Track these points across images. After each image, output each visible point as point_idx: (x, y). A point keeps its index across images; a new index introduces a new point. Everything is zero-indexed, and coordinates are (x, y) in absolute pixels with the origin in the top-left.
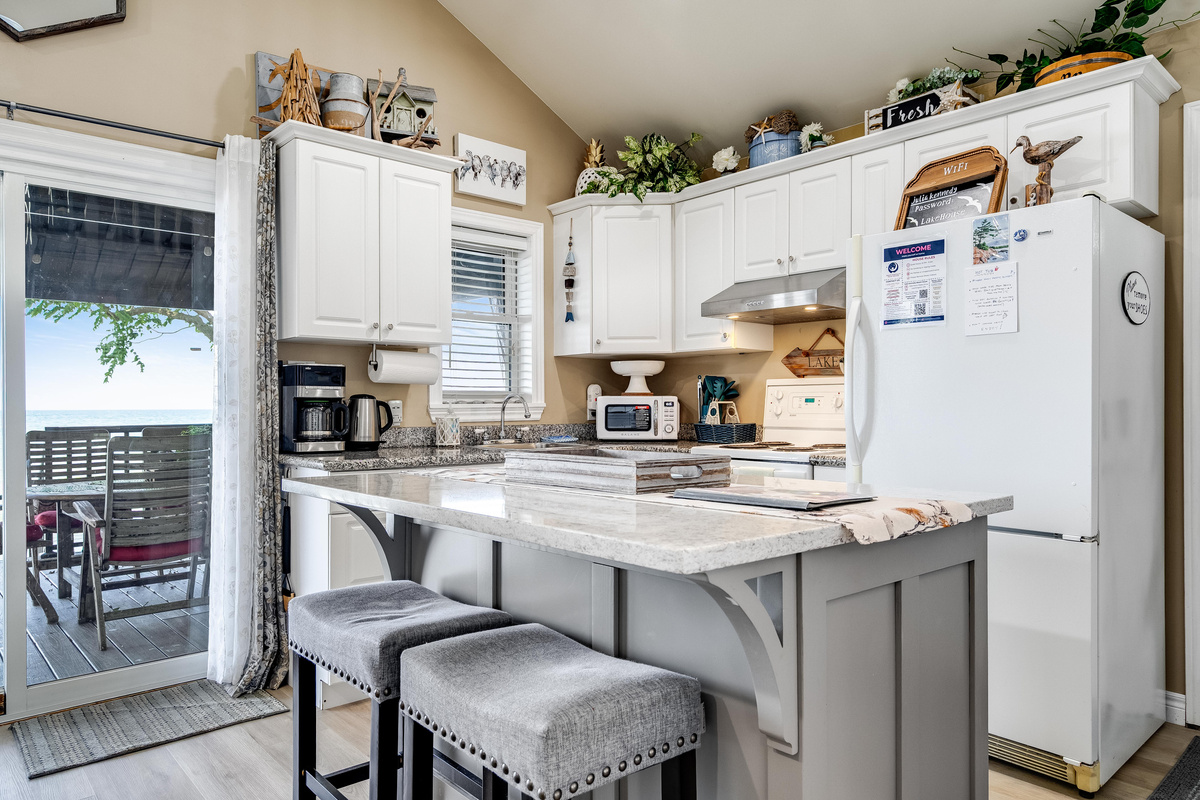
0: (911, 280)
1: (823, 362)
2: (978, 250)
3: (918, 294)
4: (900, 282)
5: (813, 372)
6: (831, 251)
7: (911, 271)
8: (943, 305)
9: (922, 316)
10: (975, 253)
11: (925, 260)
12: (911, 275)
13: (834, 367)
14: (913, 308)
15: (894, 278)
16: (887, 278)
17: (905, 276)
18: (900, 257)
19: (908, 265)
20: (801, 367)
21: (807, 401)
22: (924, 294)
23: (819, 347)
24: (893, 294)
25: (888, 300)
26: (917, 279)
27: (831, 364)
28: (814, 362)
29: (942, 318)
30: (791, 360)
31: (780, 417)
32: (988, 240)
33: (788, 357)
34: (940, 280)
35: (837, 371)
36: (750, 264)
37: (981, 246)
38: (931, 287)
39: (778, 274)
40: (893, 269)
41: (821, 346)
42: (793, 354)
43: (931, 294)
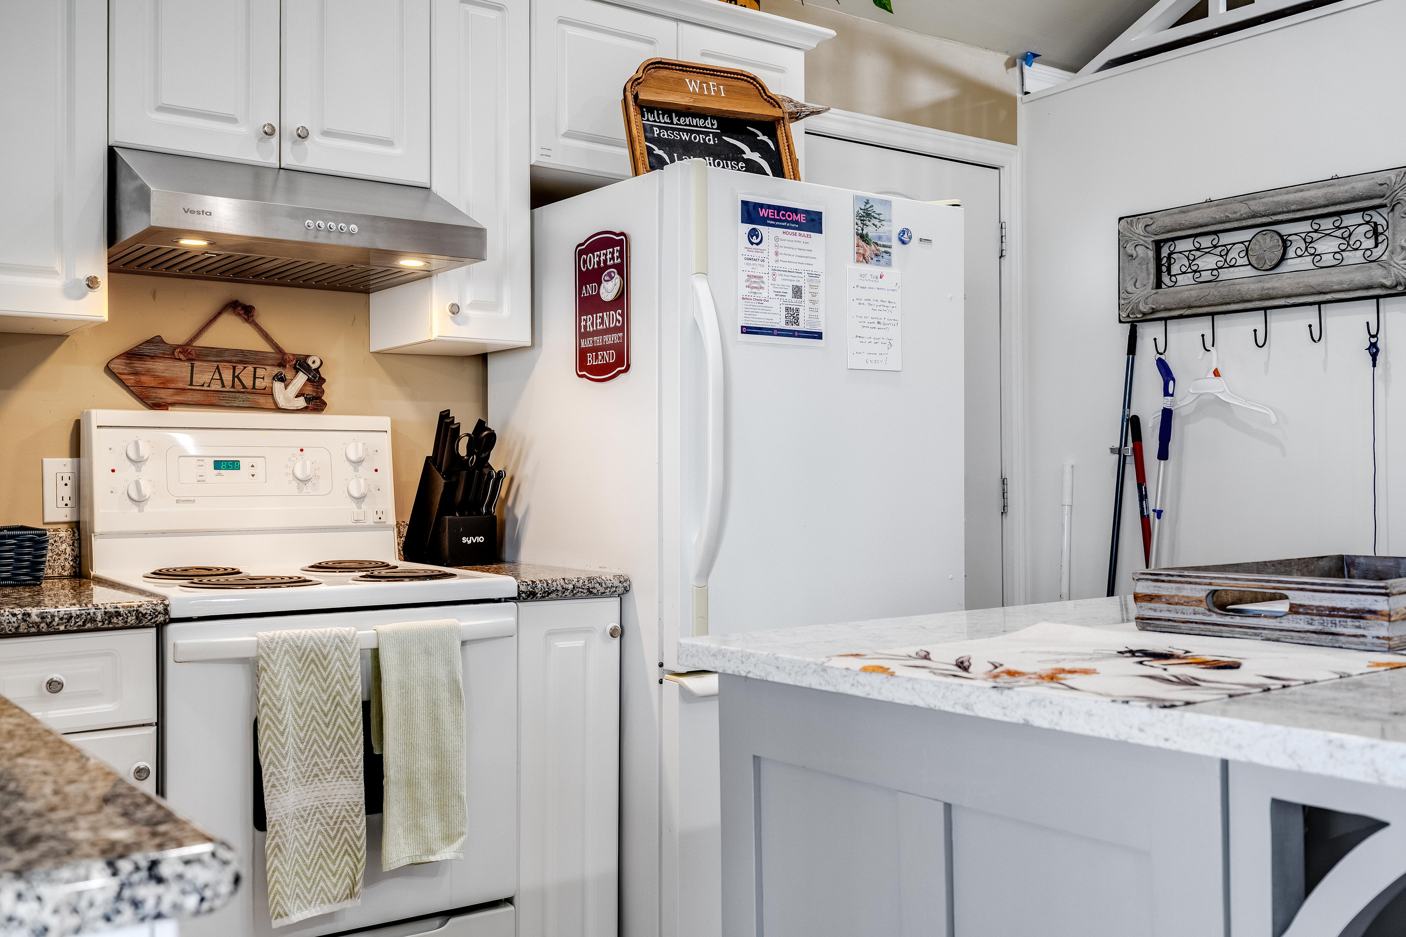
0: (781, 265)
1: (227, 376)
2: (862, 243)
3: (790, 291)
4: (765, 264)
5: (198, 397)
6: (389, 143)
7: (780, 250)
8: (821, 315)
9: (795, 327)
10: (858, 246)
11: (798, 238)
12: (780, 257)
13: (254, 390)
14: (784, 313)
15: (756, 255)
16: (745, 252)
17: (773, 257)
18: (764, 222)
19: (777, 239)
20: (165, 384)
21: (218, 465)
22: (797, 292)
23: (207, 340)
24: (755, 282)
25: (746, 292)
26: (789, 266)
27: (248, 382)
28: (204, 375)
29: (818, 336)
30: (139, 365)
31: (148, 508)
32: (870, 231)
33: (132, 355)
34: (817, 276)
35: (262, 400)
36: (162, 109)
37: (863, 237)
38: (807, 284)
39: (254, 156)
40: (754, 240)
41: (213, 338)
42: (147, 350)
43: (806, 295)
